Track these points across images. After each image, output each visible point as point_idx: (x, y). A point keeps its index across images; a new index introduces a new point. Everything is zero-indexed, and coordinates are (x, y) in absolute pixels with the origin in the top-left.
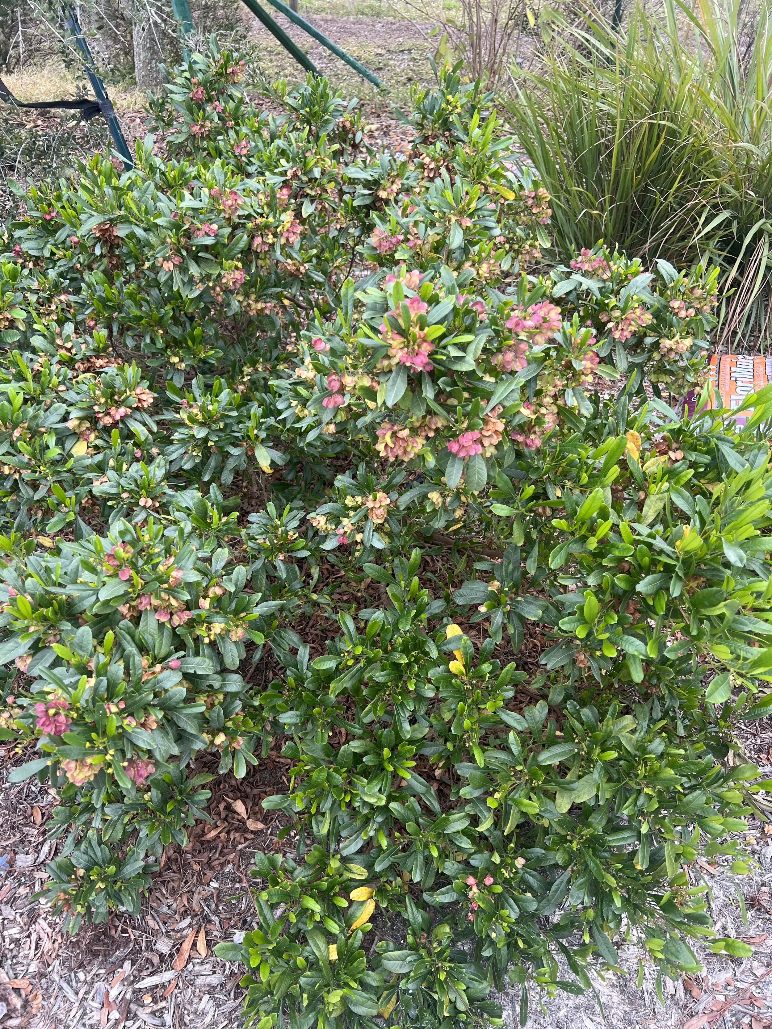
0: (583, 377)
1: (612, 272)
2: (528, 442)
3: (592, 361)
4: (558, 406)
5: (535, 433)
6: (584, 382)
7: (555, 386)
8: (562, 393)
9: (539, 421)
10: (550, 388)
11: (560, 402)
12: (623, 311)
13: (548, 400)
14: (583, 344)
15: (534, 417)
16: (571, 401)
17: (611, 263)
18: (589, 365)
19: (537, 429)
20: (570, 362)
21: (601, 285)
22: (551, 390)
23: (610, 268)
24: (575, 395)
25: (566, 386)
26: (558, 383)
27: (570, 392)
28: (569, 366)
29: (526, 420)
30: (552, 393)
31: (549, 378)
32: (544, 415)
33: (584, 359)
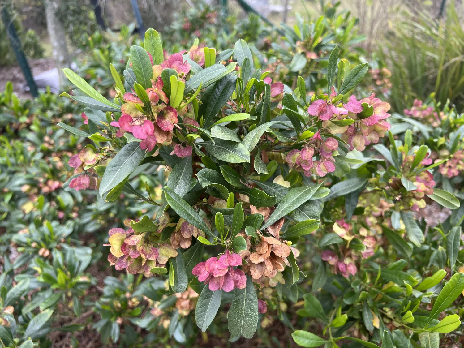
0: (414, 201)
1: (441, 121)
2: (341, 266)
3: (426, 182)
4: (384, 228)
5: (350, 256)
6: (415, 206)
7: (381, 207)
8: (389, 215)
9: (356, 244)
10: (376, 208)
11: (386, 224)
12: (452, 151)
13: (371, 220)
14: (415, 163)
15: (349, 238)
16: (398, 224)
17: (441, 114)
18: (422, 187)
19: (353, 252)
20: (400, 182)
21: (430, 130)
22: (377, 211)
23: (439, 117)
24: (402, 218)
25: (393, 208)
26: (385, 204)
27: (397, 215)
28: (398, 186)
29: (338, 241)
30: (378, 214)
31: (374, 197)
32: (363, 238)
33: (417, 180)
